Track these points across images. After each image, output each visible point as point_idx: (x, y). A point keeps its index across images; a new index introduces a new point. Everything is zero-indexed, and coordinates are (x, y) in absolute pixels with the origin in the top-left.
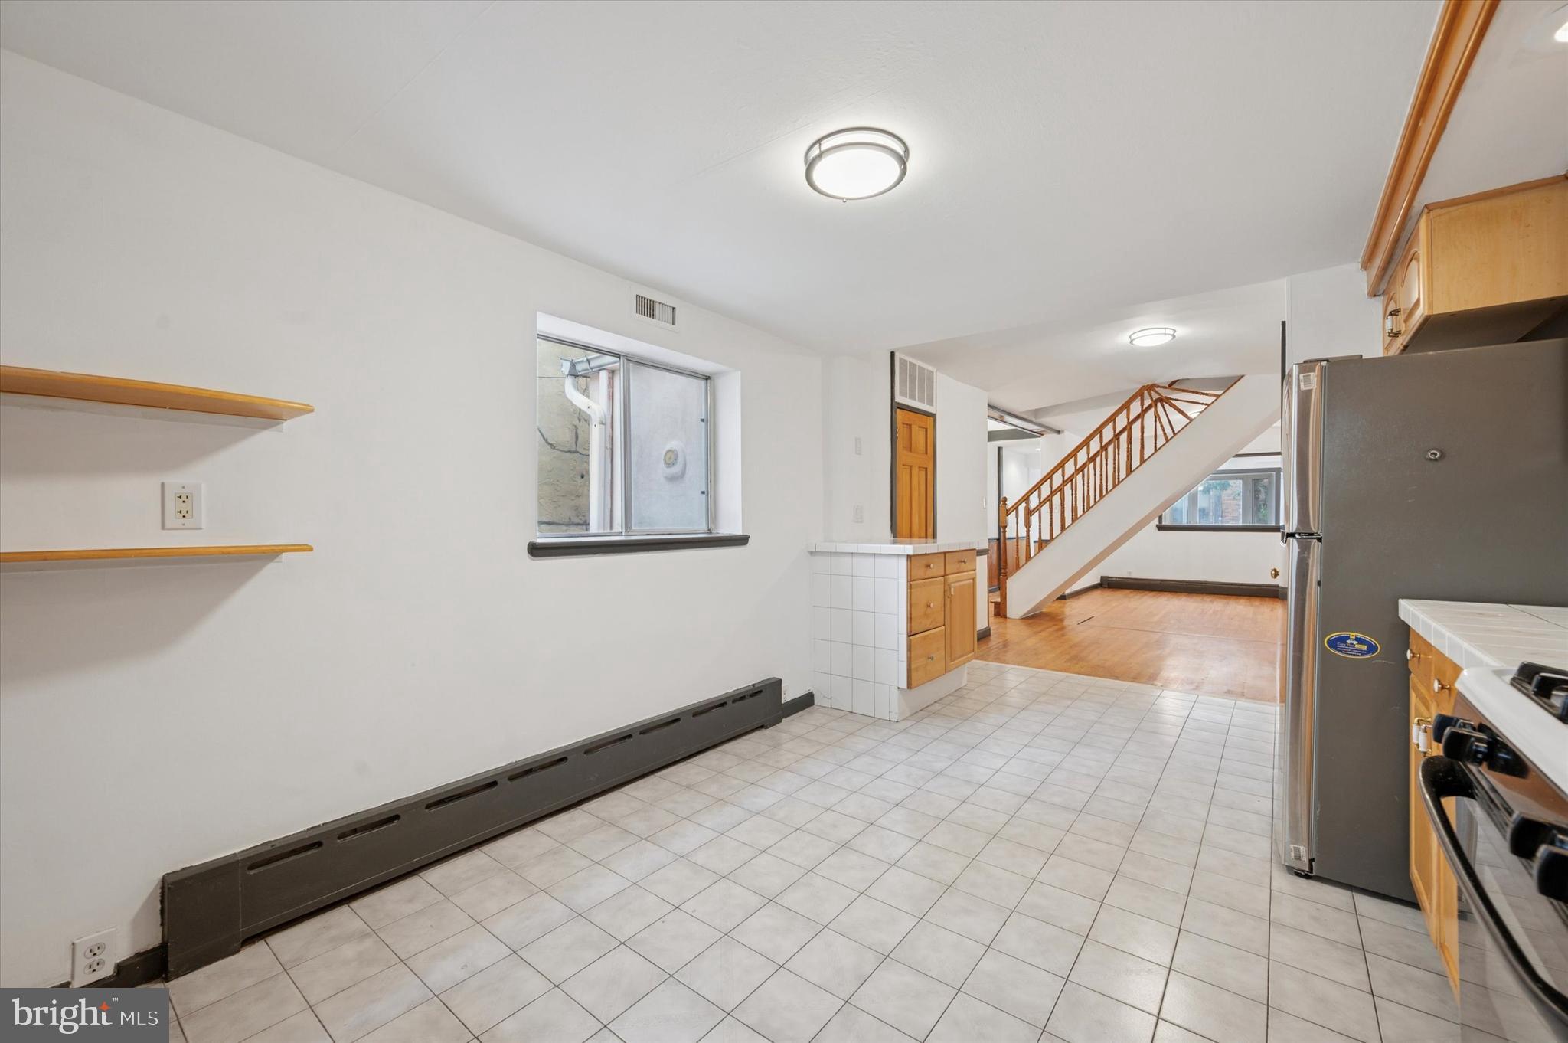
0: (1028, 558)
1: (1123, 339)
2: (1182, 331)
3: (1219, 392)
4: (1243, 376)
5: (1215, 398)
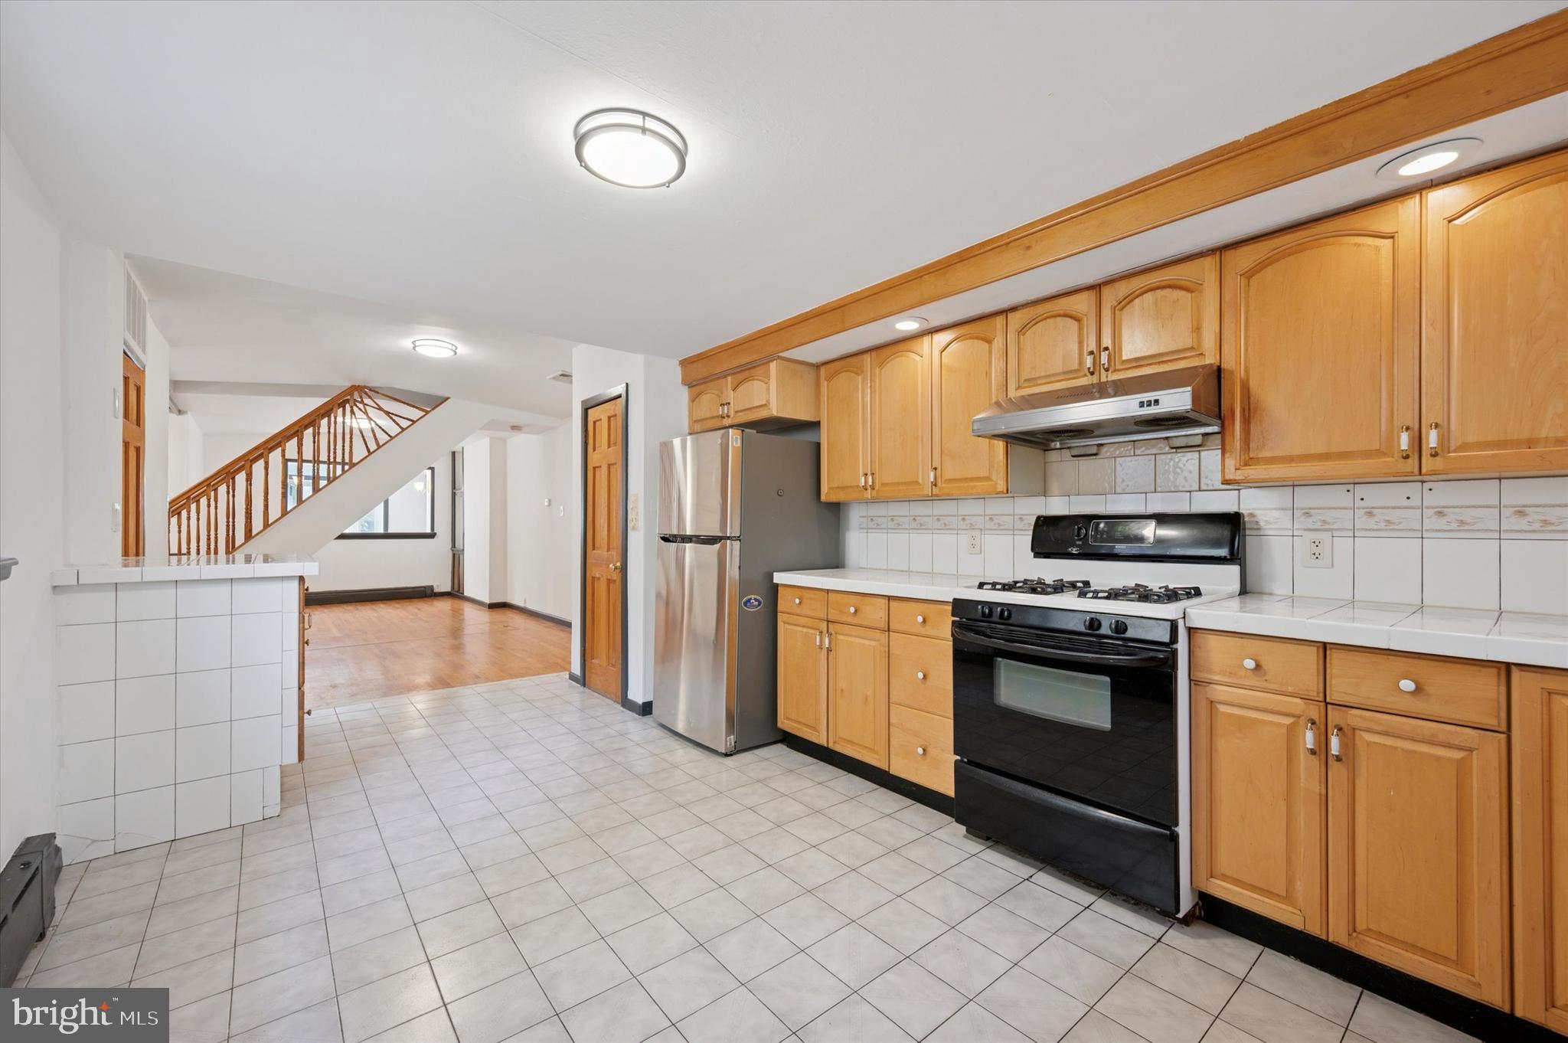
1: (406, 343)
2: (463, 350)
3: (429, 410)
4: (447, 399)
5: (424, 413)
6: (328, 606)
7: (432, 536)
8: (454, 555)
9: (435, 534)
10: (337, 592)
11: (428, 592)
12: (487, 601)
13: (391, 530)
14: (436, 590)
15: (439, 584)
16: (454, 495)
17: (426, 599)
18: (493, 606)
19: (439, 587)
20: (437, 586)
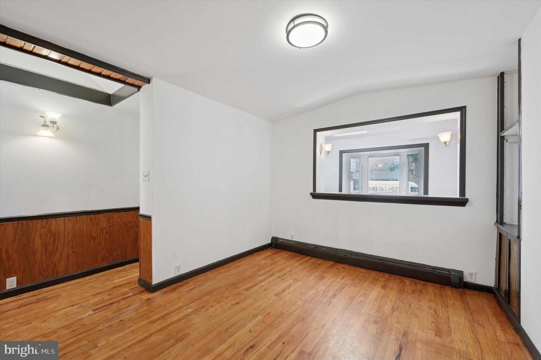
7: (461, 202)
8: (500, 236)
9: (467, 201)
11: (454, 280)
14: (467, 278)
15: (473, 271)
16: (501, 141)
17: (447, 288)
19: (474, 277)
20: (471, 274)
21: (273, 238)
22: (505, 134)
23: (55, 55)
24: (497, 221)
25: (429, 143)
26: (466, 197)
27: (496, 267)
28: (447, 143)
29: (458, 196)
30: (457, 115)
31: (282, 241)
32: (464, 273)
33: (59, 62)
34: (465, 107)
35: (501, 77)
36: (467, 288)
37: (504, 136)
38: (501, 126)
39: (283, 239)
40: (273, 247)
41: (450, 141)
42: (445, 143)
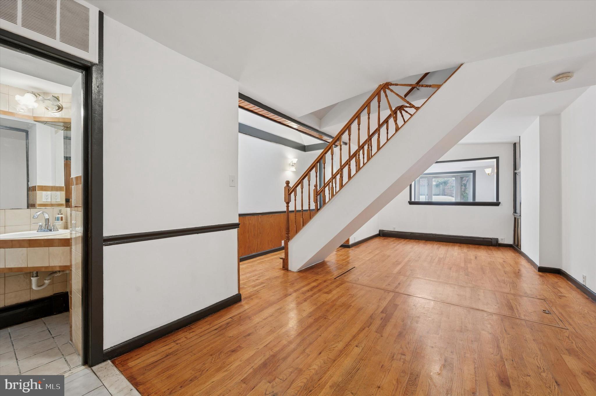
0: (325, 203)
4: (462, 65)
6: (431, 242)
7: (497, 204)
8: (515, 218)
9: (500, 203)
10: (436, 235)
11: (494, 242)
12: (538, 264)
13: (478, 200)
14: (500, 242)
15: (503, 238)
16: (515, 174)
17: (491, 247)
18: (542, 270)
19: (503, 240)
20: (502, 239)
21: (380, 231)
22: (516, 171)
23: (295, 125)
24: (514, 213)
25: (475, 171)
26: (499, 201)
27: (513, 240)
28: (490, 174)
29: (495, 201)
30: (495, 160)
31: (386, 232)
32: (499, 239)
33: (297, 130)
34: (498, 157)
35: (515, 144)
36: (500, 246)
37: (516, 173)
38: (515, 168)
39: (387, 231)
40: (381, 236)
41: (491, 173)
42: (489, 174)
